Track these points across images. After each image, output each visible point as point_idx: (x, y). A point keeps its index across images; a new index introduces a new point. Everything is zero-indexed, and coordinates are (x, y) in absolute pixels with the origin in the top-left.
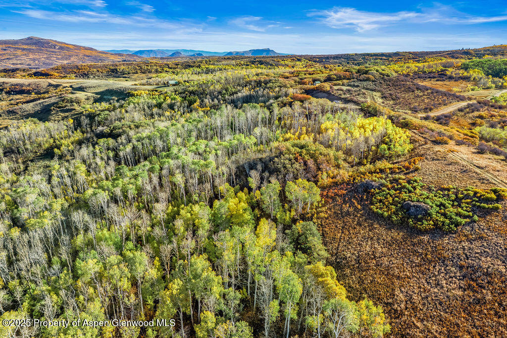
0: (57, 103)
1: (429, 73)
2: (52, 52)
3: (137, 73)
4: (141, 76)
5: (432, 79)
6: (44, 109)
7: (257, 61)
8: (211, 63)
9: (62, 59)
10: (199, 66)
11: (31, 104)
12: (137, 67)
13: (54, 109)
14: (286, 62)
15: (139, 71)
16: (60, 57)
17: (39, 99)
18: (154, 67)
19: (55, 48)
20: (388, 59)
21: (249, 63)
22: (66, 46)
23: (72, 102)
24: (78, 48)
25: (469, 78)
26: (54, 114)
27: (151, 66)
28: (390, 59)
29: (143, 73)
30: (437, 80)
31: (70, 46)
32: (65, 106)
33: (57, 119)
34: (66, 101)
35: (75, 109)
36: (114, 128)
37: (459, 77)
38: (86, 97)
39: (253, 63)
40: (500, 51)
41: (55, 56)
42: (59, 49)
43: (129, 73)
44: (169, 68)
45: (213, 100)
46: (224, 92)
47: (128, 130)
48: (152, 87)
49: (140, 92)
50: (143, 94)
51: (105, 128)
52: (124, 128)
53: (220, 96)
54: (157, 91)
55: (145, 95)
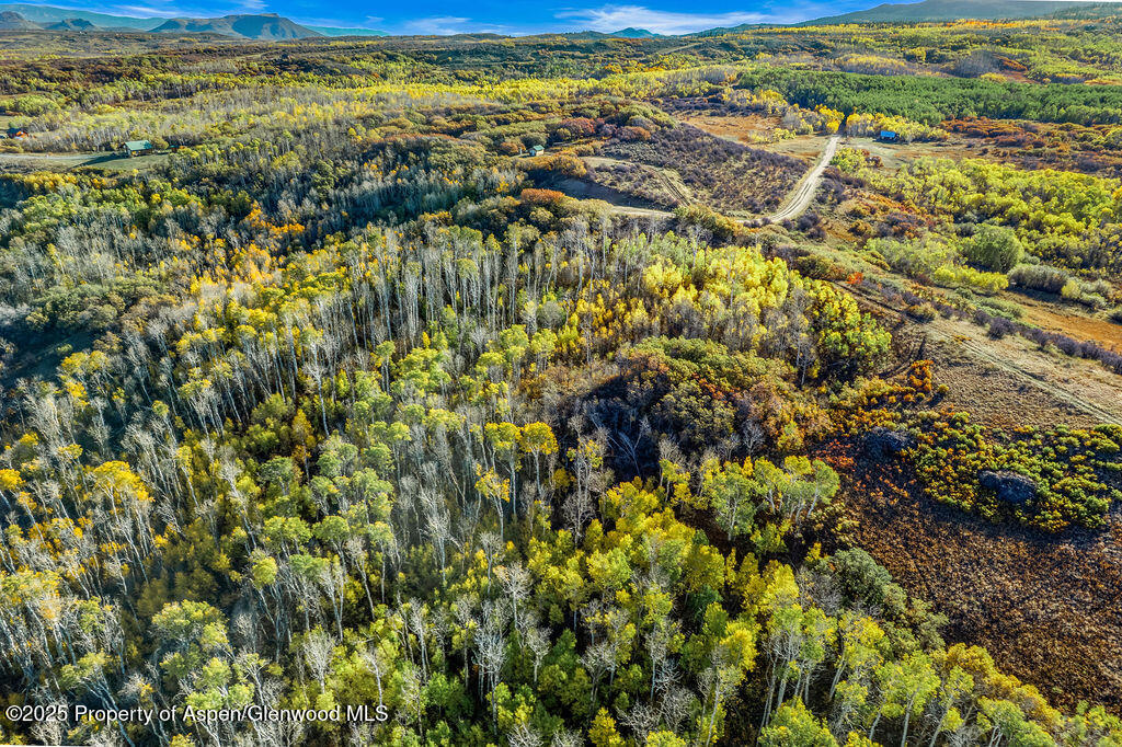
1: (690, 96)
5: (703, 112)
7: (294, 62)
8: (169, 65)
10: (136, 75)
14: (362, 63)
20: (587, 57)
21: (272, 68)
25: (764, 108)
28: (592, 56)
30: (713, 115)
36: (55, 306)
37: (747, 108)
39: (283, 66)
44: (46, 79)
45: (299, 203)
46: (317, 177)
47: (109, 311)
48: (75, 159)
49: (48, 178)
50: (62, 182)
51: (23, 308)
52: (91, 306)
53: (313, 192)
54: (100, 173)
55: (70, 187)
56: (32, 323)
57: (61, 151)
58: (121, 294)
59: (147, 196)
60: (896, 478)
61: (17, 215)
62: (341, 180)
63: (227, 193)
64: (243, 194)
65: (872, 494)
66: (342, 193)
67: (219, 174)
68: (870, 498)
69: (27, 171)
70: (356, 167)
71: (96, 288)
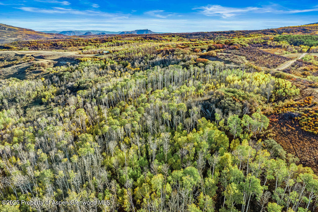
0: (29, 67)
1: (257, 43)
2: (3, 32)
3: (71, 46)
4: (74, 48)
6: (20, 71)
7: (148, 37)
8: (119, 39)
9: (11, 37)
10: (111, 41)
11: (10, 68)
12: (70, 42)
13: (27, 71)
14: (166, 38)
15: (72, 45)
16: (9, 35)
17: (13, 64)
18: (82, 42)
19: (5, 29)
20: (228, 35)
21: (143, 39)
22: (13, 28)
23: (39, 66)
24: (22, 29)
25: (281, 46)
26: (29, 74)
27: (79, 41)
29: (75, 46)
31: (16, 28)
32: (35, 69)
33: (31, 78)
34: (35, 66)
35: (43, 71)
36: (80, 83)
37: (275, 46)
38: (48, 63)
39: (145, 38)
40: (291, 30)
41: (6, 35)
42: (8, 30)
43: (65, 46)
44: (92, 42)
45: (140, 63)
46: (145, 58)
47: (91, 84)
48: (92, 55)
49: (85, 59)
50: (88, 60)
51: (73, 83)
52: (87, 83)
53: (144, 61)
54: (97, 58)
55: (90, 60)
56: (75, 86)
57: (90, 54)
58: (94, 81)
59: (105, 63)
60: (292, 124)
61: (77, 66)
62: (151, 58)
63: (123, 62)
64: (127, 61)
65: (282, 128)
66: (151, 61)
67: (122, 57)
68: (281, 129)
69: (82, 58)
70: (156, 55)
71: (89, 79)
